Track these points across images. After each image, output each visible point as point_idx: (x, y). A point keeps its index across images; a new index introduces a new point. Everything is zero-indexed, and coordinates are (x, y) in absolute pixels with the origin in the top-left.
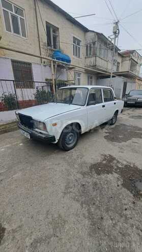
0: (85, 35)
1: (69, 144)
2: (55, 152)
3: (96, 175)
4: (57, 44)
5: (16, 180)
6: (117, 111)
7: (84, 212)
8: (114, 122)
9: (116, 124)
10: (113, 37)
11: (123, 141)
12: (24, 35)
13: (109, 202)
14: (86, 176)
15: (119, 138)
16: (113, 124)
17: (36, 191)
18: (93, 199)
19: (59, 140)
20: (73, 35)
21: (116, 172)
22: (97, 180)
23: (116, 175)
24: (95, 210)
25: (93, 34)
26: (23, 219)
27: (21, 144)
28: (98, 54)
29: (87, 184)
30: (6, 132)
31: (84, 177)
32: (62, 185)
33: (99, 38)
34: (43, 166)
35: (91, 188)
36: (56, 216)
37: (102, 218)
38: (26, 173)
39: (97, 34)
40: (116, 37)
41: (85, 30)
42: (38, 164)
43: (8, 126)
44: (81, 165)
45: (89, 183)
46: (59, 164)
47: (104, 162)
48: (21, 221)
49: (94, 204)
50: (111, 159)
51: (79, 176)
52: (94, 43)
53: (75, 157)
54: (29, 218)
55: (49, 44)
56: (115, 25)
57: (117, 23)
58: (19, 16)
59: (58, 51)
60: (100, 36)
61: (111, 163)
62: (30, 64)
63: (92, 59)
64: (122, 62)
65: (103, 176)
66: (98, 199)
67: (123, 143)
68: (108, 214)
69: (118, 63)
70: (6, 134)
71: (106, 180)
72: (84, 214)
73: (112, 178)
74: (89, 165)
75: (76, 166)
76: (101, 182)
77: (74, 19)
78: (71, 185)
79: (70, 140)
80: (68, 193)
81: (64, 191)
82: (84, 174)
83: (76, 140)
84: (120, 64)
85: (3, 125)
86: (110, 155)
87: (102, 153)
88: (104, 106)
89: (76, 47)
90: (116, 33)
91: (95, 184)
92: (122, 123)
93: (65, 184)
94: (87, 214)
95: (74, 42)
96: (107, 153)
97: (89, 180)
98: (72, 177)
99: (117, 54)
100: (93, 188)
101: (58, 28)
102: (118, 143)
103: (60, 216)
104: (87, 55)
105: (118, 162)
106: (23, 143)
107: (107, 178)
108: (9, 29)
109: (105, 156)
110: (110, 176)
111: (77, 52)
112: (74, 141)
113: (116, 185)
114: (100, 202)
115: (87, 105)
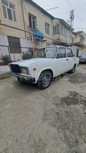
0: (52, 21)
1: (45, 84)
2: (35, 90)
3: (66, 105)
4: (35, 26)
5: (6, 110)
6: (75, 64)
7: (61, 136)
8: (73, 72)
9: (75, 73)
10: (70, 20)
11: (82, 83)
12: (15, 21)
13: (80, 127)
14: (59, 106)
15: (79, 81)
16: (73, 73)
17: (21, 118)
18: (66, 124)
19: (38, 81)
20: (45, 21)
21: (81, 103)
22: (68, 109)
23: (82, 106)
24: (70, 133)
25: (57, 20)
26: (9, 142)
27: (12, 86)
28: (60, 32)
29: (60, 112)
30: (3, 79)
31: (57, 107)
32: (41, 113)
33: (61, 22)
34: (26, 99)
35: (64, 115)
36: (37, 139)
37: (77, 142)
38: (14, 104)
39: (60, 20)
40: (72, 20)
41: (52, 18)
42: (23, 98)
43: (4, 75)
44: (54, 99)
45: (61, 111)
46: (38, 98)
47: (71, 96)
48: (7, 144)
49: (68, 128)
50: (76, 94)
51: (54, 106)
52: (58, 26)
53: (49, 93)
54: (14, 141)
55: (30, 26)
56: (71, 13)
57: (72, 12)
58: (12, 9)
59: (36, 30)
60: (62, 21)
61: (76, 97)
62: (19, 38)
63: (57, 36)
64: (75, 37)
65: (72, 106)
66: (71, 124)
67: (82, 84)
68: (82, 138)
69: (73, 38)
70: (2, 80)
71: (75, 109)
72: (61, 138)
73: (79, 108)
74: (60, 99)
75: (51, 99)
76: (72, 111)
77: (45, 11)
78: (48, 113)
79: (46, 82)
80: (46, 119)
81: (43, 118)
82: (57, 105)
83: (49, 82)
84: (74, 39)
85: (1, 75)
86: (74, 92)
87: (68, 90)
88: (67, 60)
89: (47, 28)
90: (72, 18)
91: (67, 112)
92: (78, 72)
93: (43, 113)
94: (64, 138)
95: (46, 25)
96: (72, 90)
97: (61, 109)
98: (48, 108)
99: (72, 33)
100: (66, 115)
101: (36, 17)
102: (79, 84)
103: (40, 140)
104: (54, 33)
105: (81, 96)
106: (13, 85)
107: (75, 107)
108: (6, 17)
109: (71, 92)
110: (77, 106)
111: (47, 31)
112: (48, 82)
113: (83, 113)
114: (72, 127)
115: (57, 58)
